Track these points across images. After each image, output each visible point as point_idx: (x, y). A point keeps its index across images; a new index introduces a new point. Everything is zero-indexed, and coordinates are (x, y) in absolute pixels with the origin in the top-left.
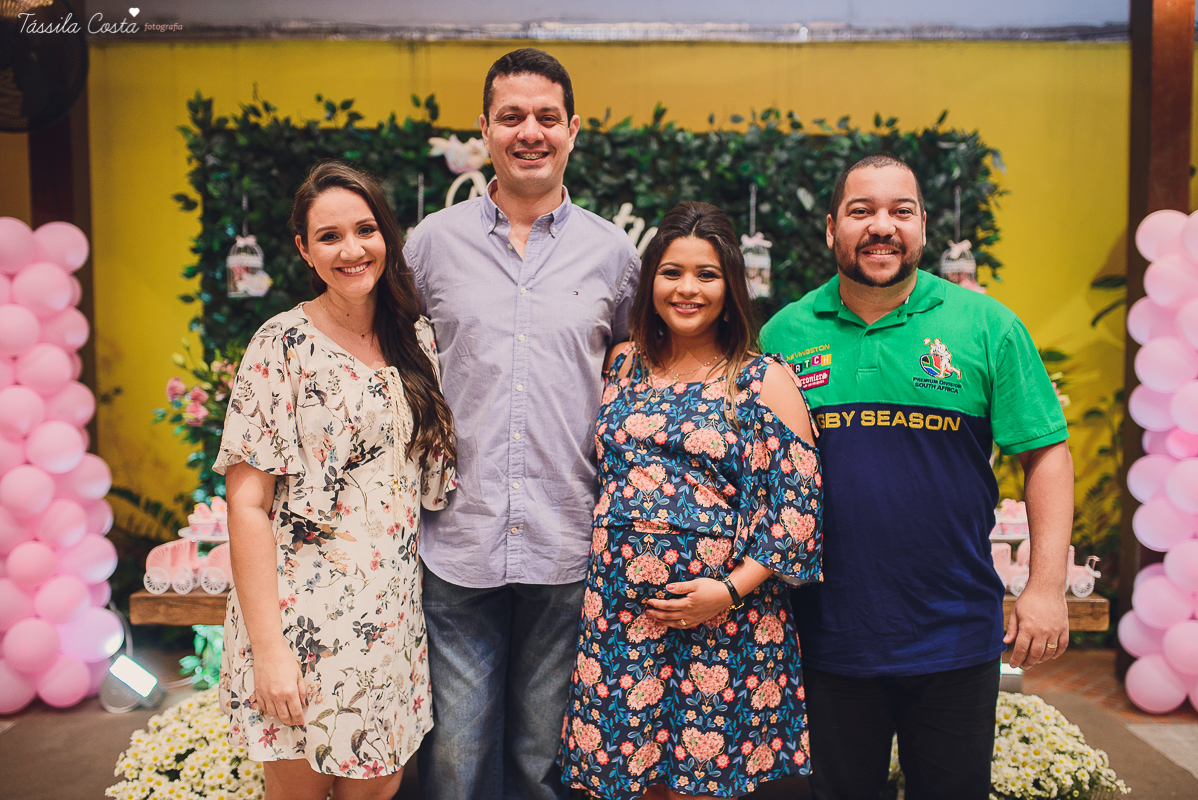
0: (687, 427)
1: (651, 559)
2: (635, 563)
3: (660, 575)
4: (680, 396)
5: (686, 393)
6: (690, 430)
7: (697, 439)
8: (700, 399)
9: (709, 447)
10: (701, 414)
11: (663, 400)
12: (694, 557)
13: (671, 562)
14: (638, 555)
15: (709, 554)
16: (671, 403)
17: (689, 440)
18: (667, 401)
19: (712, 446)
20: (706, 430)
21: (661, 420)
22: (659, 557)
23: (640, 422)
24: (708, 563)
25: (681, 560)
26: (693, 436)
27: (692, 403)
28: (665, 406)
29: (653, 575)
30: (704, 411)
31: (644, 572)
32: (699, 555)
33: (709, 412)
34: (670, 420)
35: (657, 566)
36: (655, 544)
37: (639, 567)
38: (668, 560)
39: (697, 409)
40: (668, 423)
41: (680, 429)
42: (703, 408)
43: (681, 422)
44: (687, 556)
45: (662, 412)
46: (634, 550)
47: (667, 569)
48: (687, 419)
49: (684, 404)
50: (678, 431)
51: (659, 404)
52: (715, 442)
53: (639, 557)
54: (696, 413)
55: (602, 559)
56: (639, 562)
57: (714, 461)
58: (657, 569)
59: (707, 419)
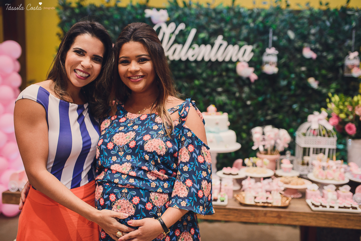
0: (147, 137)
1: (125, 202)
2: (117, 204)
3: (130, 210)
4: (143, 121)
5: (146, 119)
6: (148, 139)
7: (151, 144)
8: (154, 122)
9: (157, 149)
10: (154, 130)
11: (134, 124)
12: (148, 201)
13: (136, 203)
14: (118, 199)
15: (156, 199)
16: (139, 125)
17: (147, 144)
18: (136, 125)
19: (159, 148)
20: (157, 140)
21: (132, 134)
22: (130, 200)
23: (121, 137)
24: (156, 205)
25: (141, 202)
26: (149, 142)
27: (150, 124)
28: (136, 127)
29: (127, 210)
30: (156, 129)
31: (122, 208)
32: (151, 200)
33: (159, 129)
34: (138, 134)
35: (128, 205)
36: (128, 193)
37: (119, 206)
38: (134, 202)
39: (152, 127)
40: (136, 136)
41: (142, 138)
42: (155, 127)
43: (144, 135)
44: (144, 200)
45: (134, 130)
46: (116, 197)
47: (134, 207)
48: (147, 133)
49: (145, 125)
50: (141, 139)
51: (132, 126)
52: (161, 146)
53: (119, 201)
54: (152, 130)
55: (100, 202)
56: (119, 203)
57: (160, 156)
58: (129, 207)
59: (157, 134)
